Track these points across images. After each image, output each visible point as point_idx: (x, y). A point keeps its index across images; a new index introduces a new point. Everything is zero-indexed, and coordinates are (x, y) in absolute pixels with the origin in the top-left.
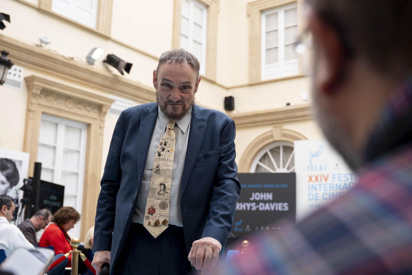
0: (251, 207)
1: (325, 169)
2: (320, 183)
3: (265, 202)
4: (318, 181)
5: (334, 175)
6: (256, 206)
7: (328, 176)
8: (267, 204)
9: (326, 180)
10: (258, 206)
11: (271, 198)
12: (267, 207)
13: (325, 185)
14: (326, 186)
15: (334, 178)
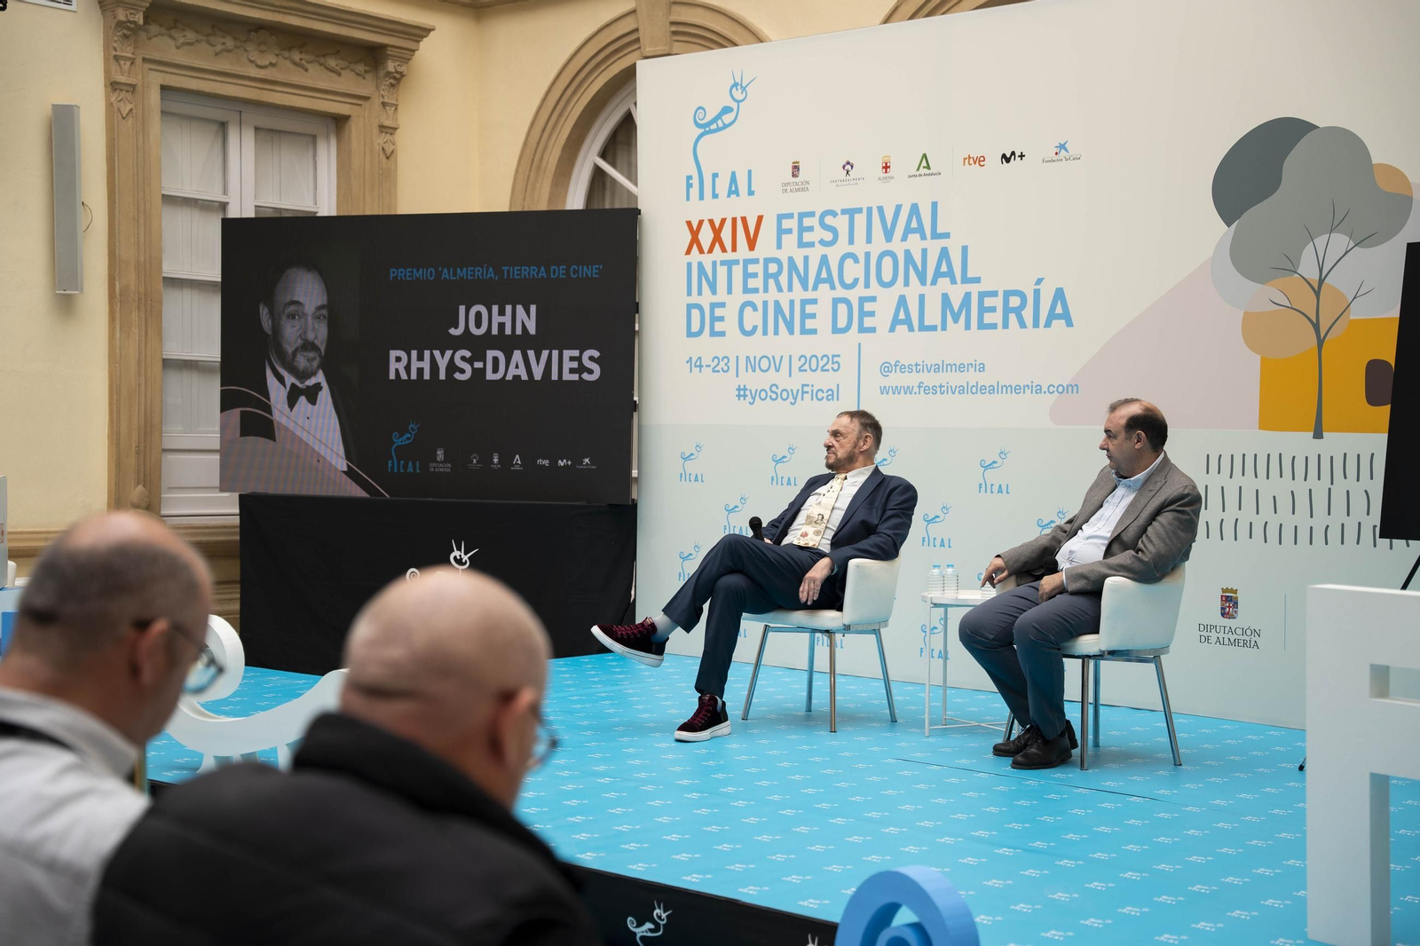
0: (452, 367)
1: (751, 193)
2: (729, 256)
3: (508, 343)
4: (724, 250)
5: (781, 217)
6: (470, 361)
7: (760, 218)
8: (517, 355)
9: (752, 244)
10: (478, 365)
11: (532, 330)
12: (516, 368)
13: (747, 262)
14: (752, 268)
15: (781, 232)
